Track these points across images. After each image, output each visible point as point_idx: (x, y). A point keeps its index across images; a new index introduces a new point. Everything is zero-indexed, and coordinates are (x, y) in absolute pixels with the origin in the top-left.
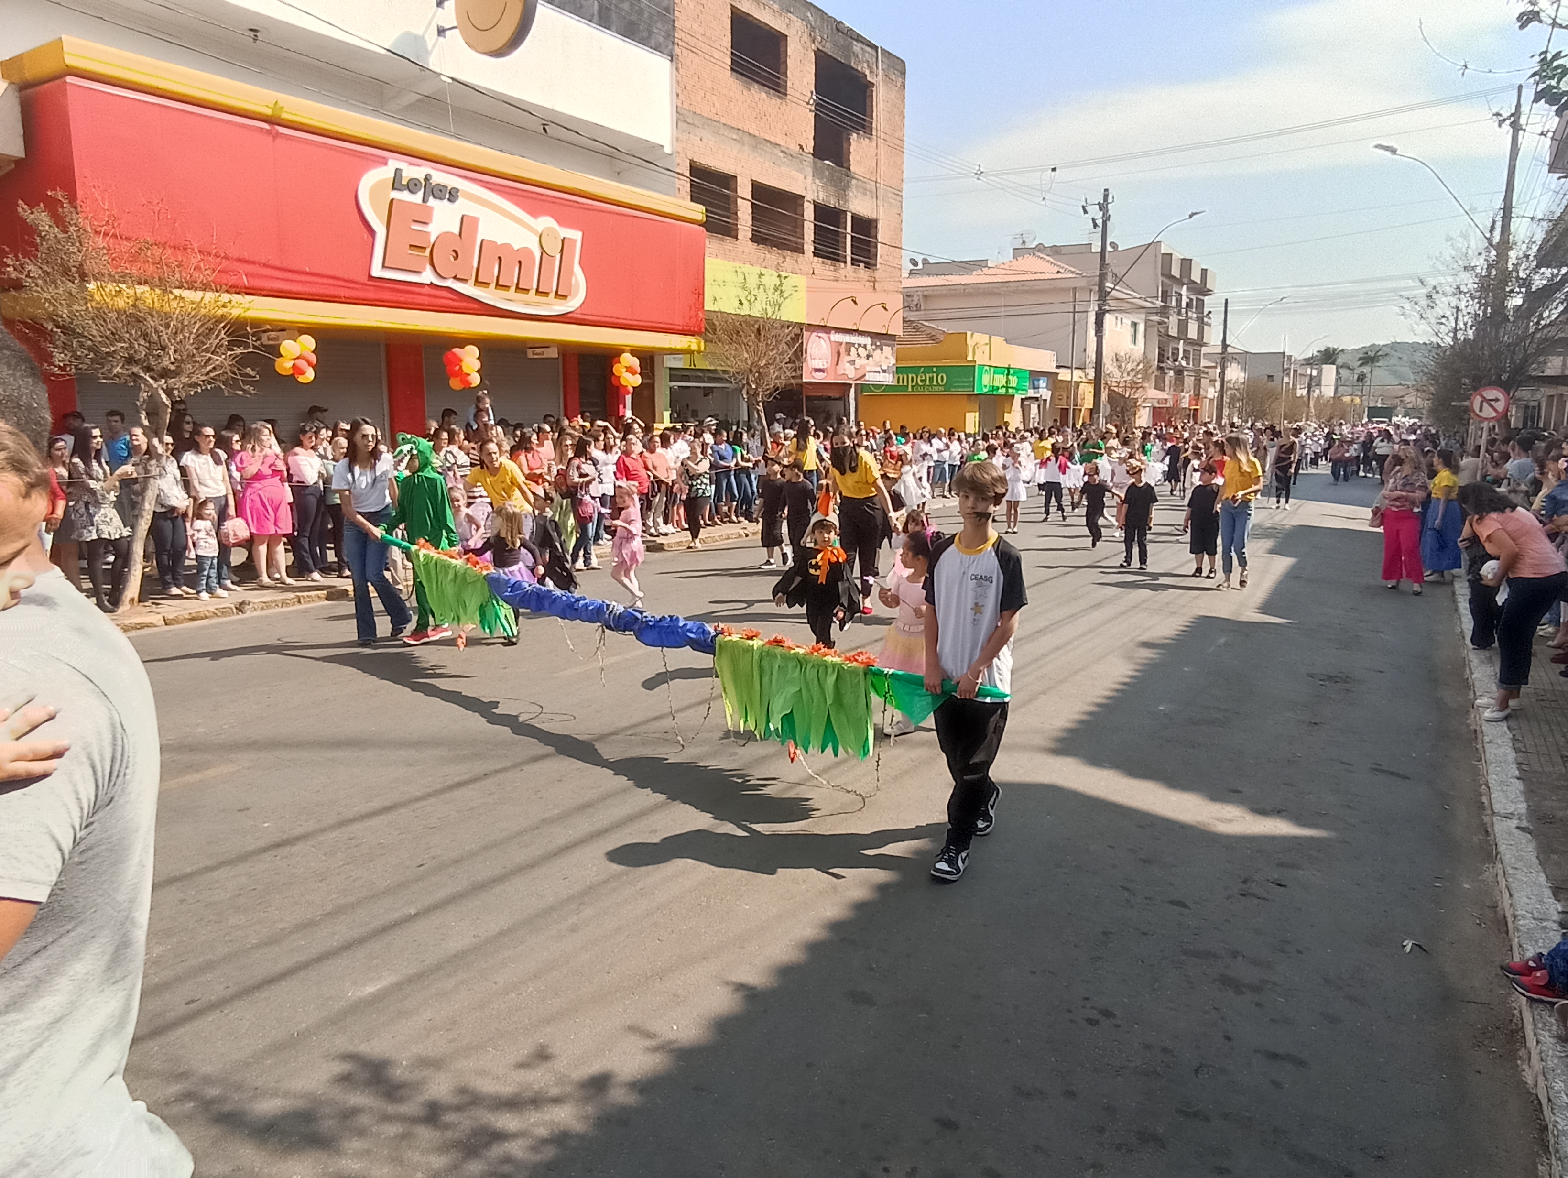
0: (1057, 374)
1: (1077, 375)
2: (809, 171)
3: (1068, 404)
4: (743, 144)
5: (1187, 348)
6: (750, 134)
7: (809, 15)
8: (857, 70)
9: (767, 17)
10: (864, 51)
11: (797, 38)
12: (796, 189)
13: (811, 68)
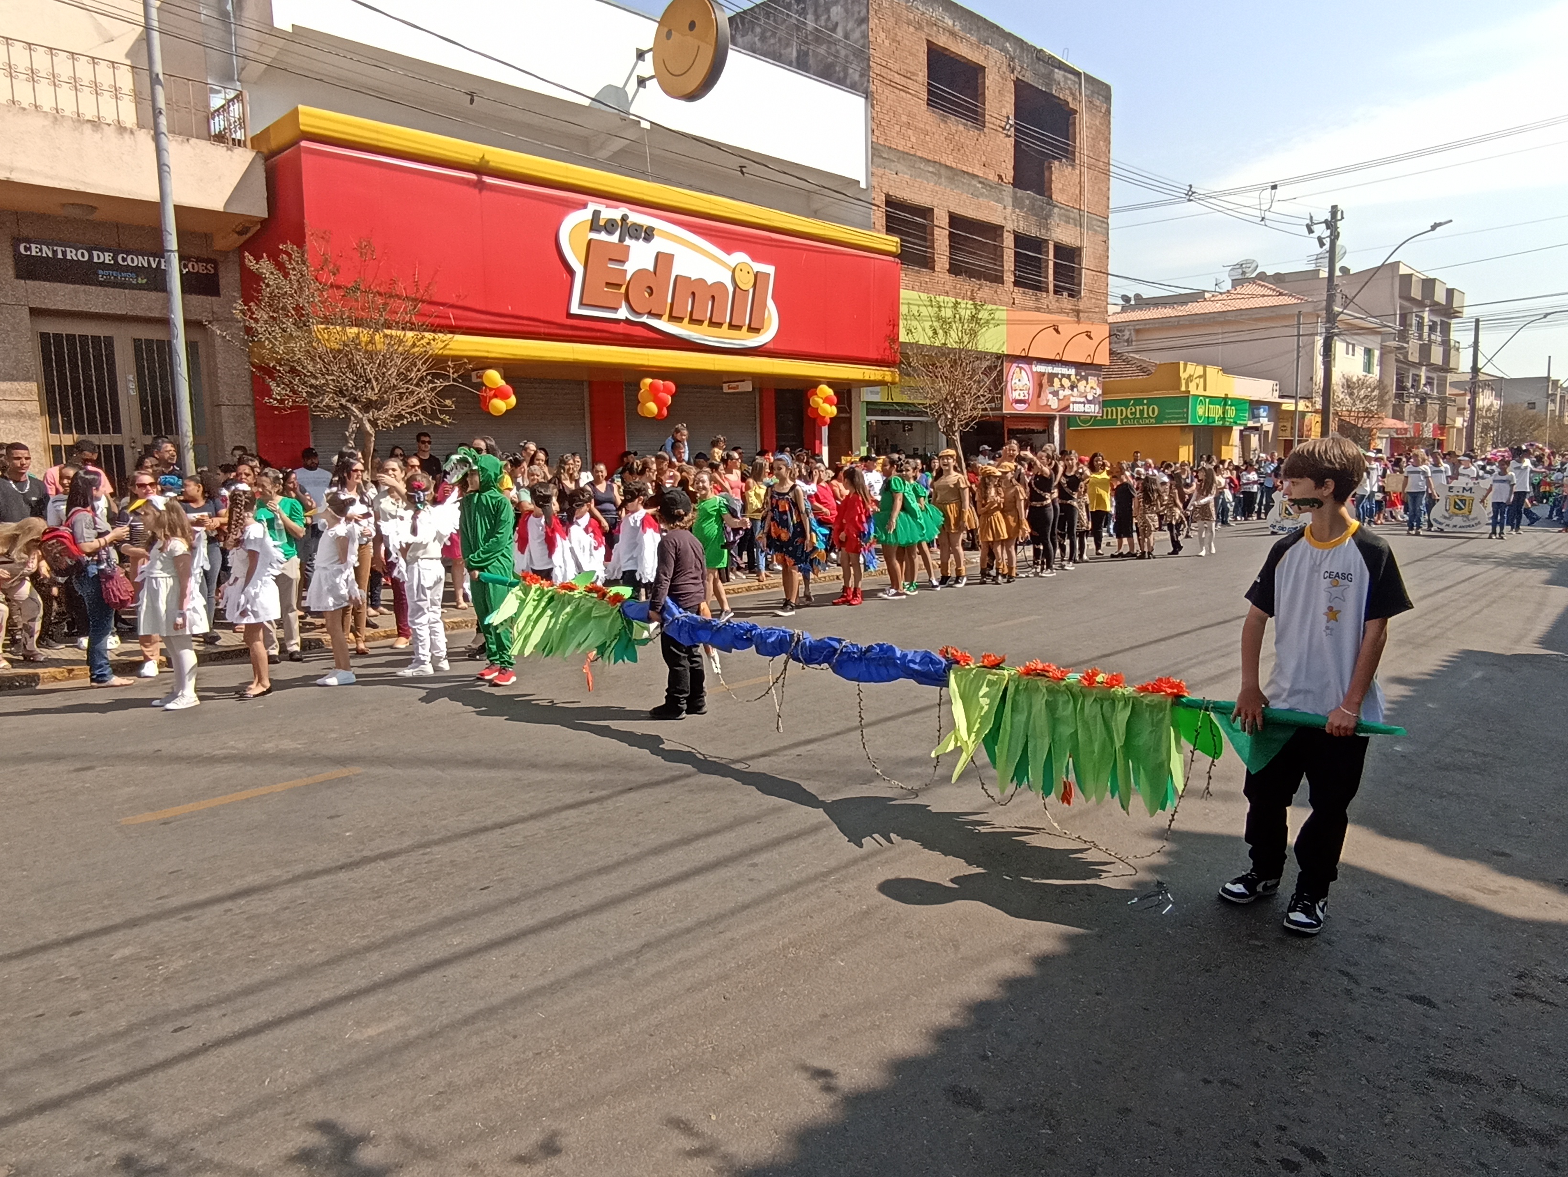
0: (1280, 404)
1: (1302, 406)
2: (1009, 201)
3: (1293, 435)
4: (940, 177)
5: (1431, 375)
6: (947, 166)
7: (1008, 45)
8: (1059, 98)
9: (964, 50)
10: (1066, 78)
11: (995, 69)
12: (995, 219)
13: (1010, 98)
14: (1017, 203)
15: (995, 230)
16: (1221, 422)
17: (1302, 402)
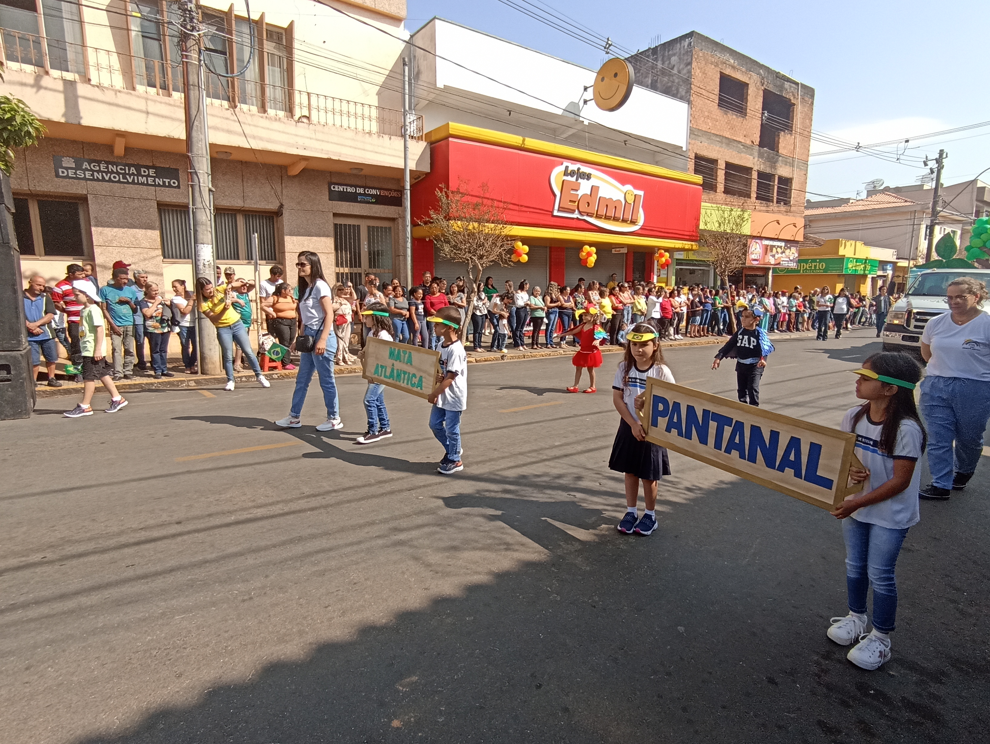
0: (898, 262)
1: (912, 264)
2: (756, 154)
4: (722, 143)
6: (725, 137)
7: (761, 70)
8: (786, 98)
9: (738, 75)
10: (790, 86)
11: (754, 85)
12: (749, 165)
13: (761, 100)
14: (761, 155)
15: (748, 170)
16: (862, 272)
17: (912, 262)
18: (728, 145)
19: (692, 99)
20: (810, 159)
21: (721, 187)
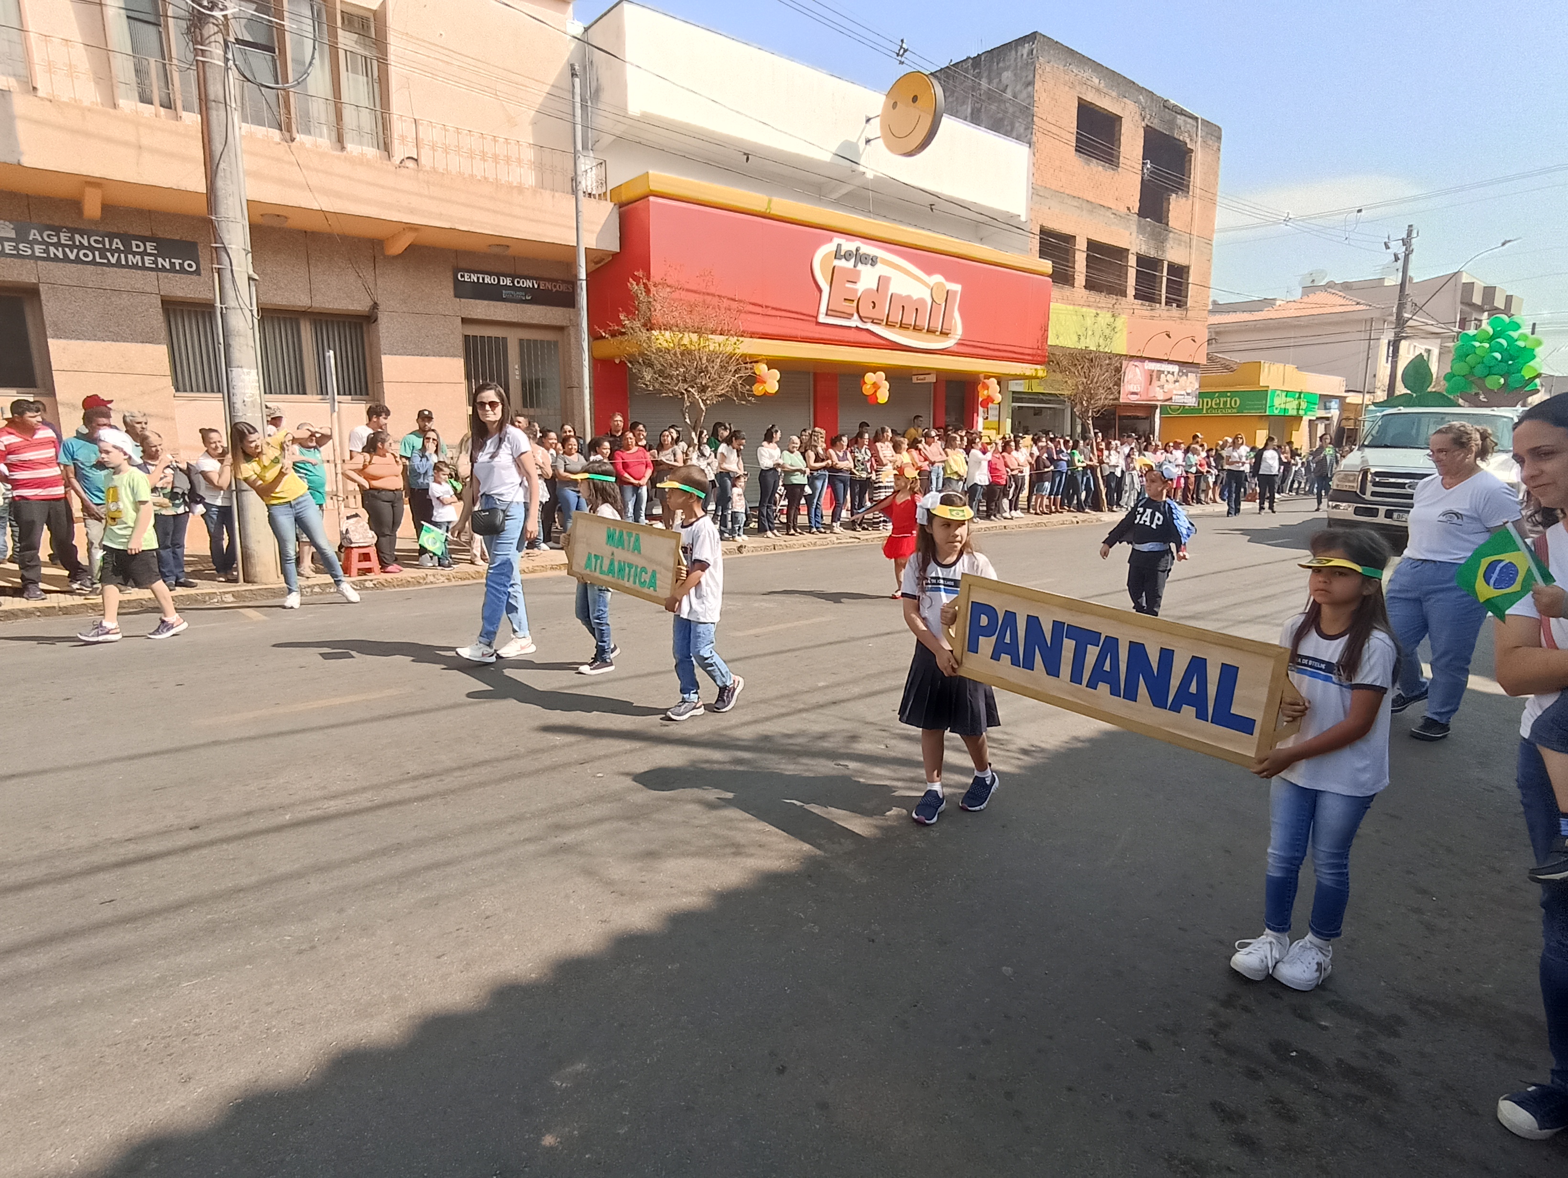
0: (1345, 397)
2: (1134, 228)
4: (1082, 210)
6: (1087, 201)
7: (1141, 97)
8: (1179, 140)
9: (1107, 103)
10: (1186, 122)
11: (1130, 118)
12: (1123, 244)
13: (1140, 142)
14: (1141, 229)
15: (1122, 253)
16: (1294, 413)
17: (1367, 396)
18: (1091, 212)
19: (1034, 139)
20: (1216, 236)
21: (1080, 278)
